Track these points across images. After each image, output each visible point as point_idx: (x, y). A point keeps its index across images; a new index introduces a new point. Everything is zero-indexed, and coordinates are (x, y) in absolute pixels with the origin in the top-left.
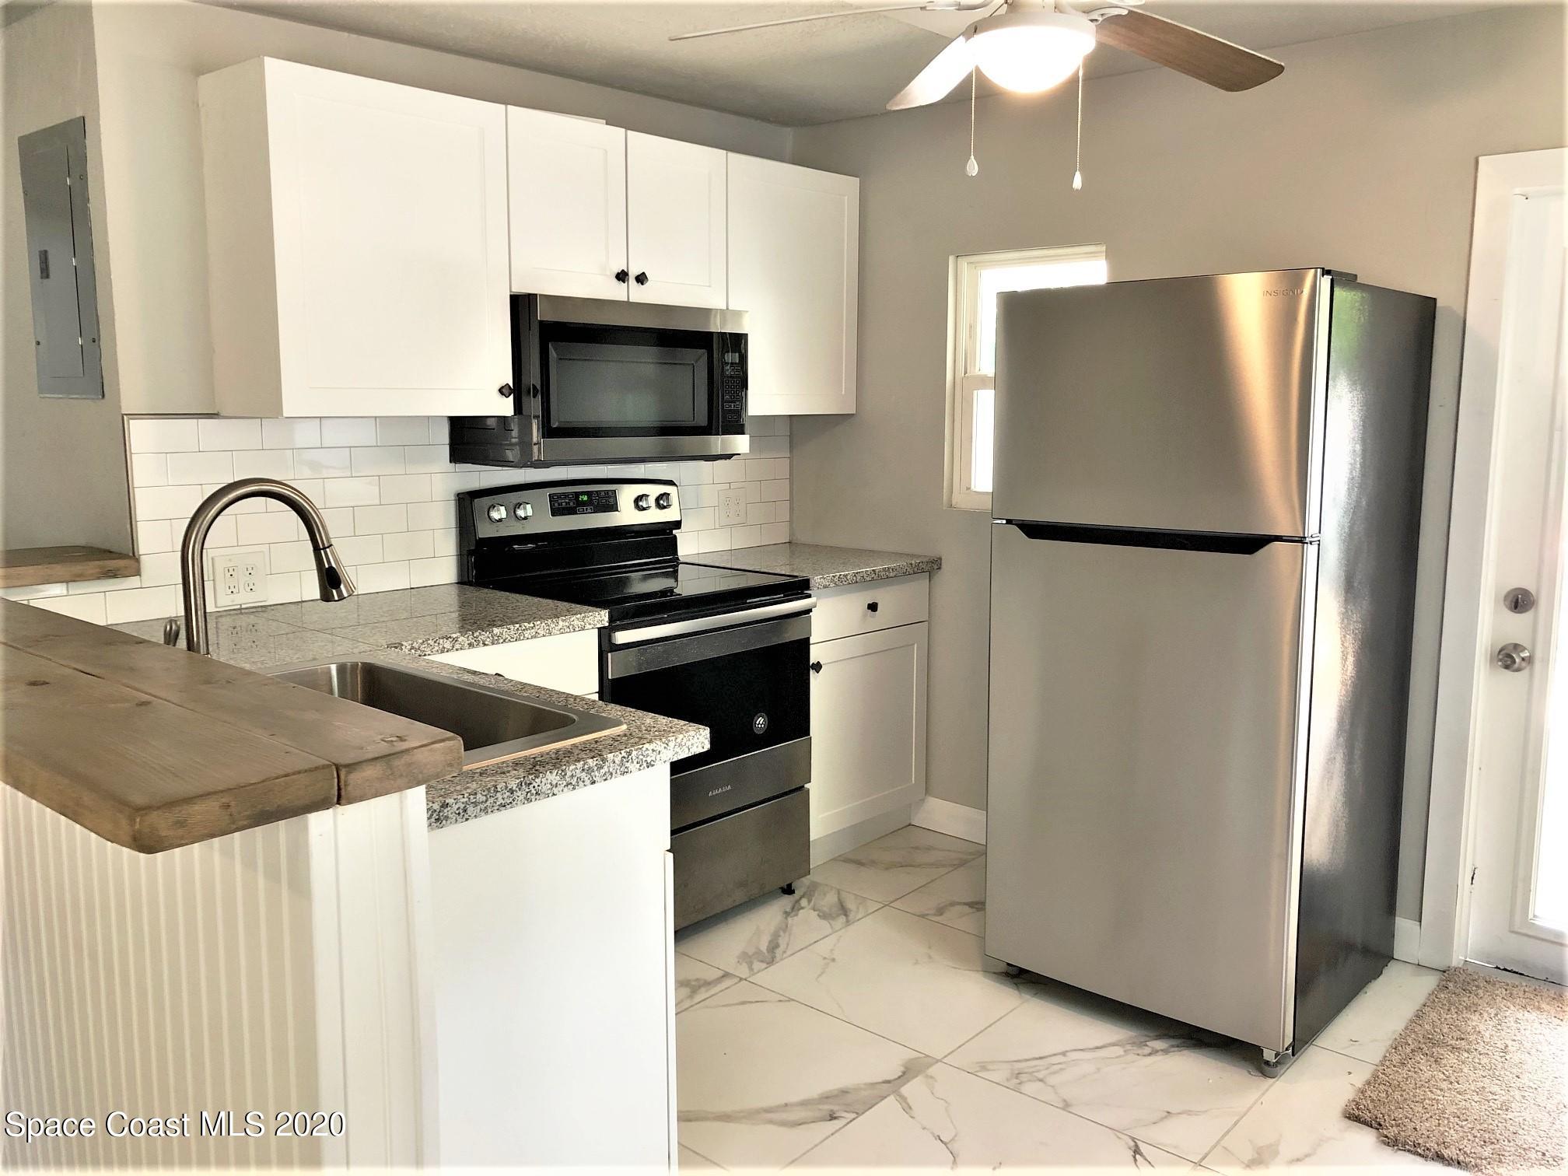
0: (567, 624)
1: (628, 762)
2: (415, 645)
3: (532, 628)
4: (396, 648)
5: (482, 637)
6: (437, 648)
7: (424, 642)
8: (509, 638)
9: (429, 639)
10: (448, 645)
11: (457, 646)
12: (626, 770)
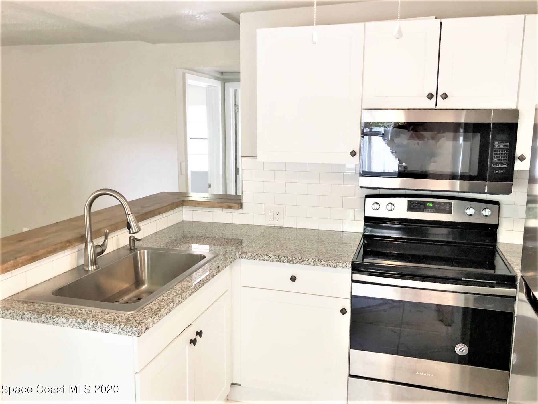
0: (326, 263)
1: (96, 326)
2: (252, 255)
3: (307, 261)
4: (245, 254)
5: (282, 259)
6: (262, 258)
7: (256, 255)
8: (295, 262)
9: (259, 254)
10: (267, 258)
11: (271, 260)
12: (95, 329)
